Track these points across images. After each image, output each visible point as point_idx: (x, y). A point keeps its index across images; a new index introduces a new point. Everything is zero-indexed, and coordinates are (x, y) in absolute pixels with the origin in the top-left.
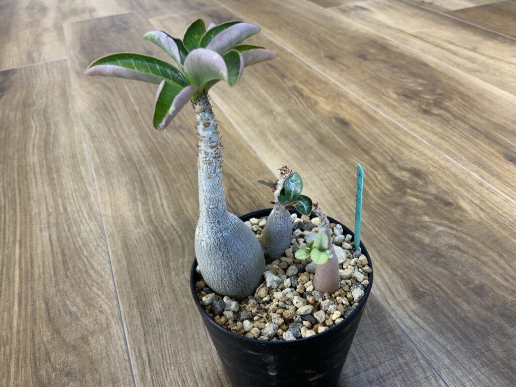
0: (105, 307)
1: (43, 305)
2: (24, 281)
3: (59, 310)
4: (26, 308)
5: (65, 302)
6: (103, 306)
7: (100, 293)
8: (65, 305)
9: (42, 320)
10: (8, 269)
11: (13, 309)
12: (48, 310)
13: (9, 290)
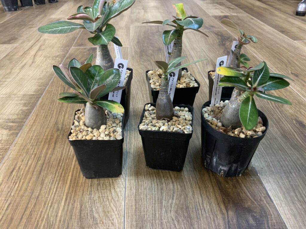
0: (116, 221)
1: (79, 206)
2: (72, 185)
3: (87, 213)
4: (68, 205)
5: (92, 209)
6: (114, 219)
7: (115, 209)
8: (92, 211)
9: (76, 217)
10: (65, 173)
11: (61, 203)
12: (81, 211)
13: (62, 189)
